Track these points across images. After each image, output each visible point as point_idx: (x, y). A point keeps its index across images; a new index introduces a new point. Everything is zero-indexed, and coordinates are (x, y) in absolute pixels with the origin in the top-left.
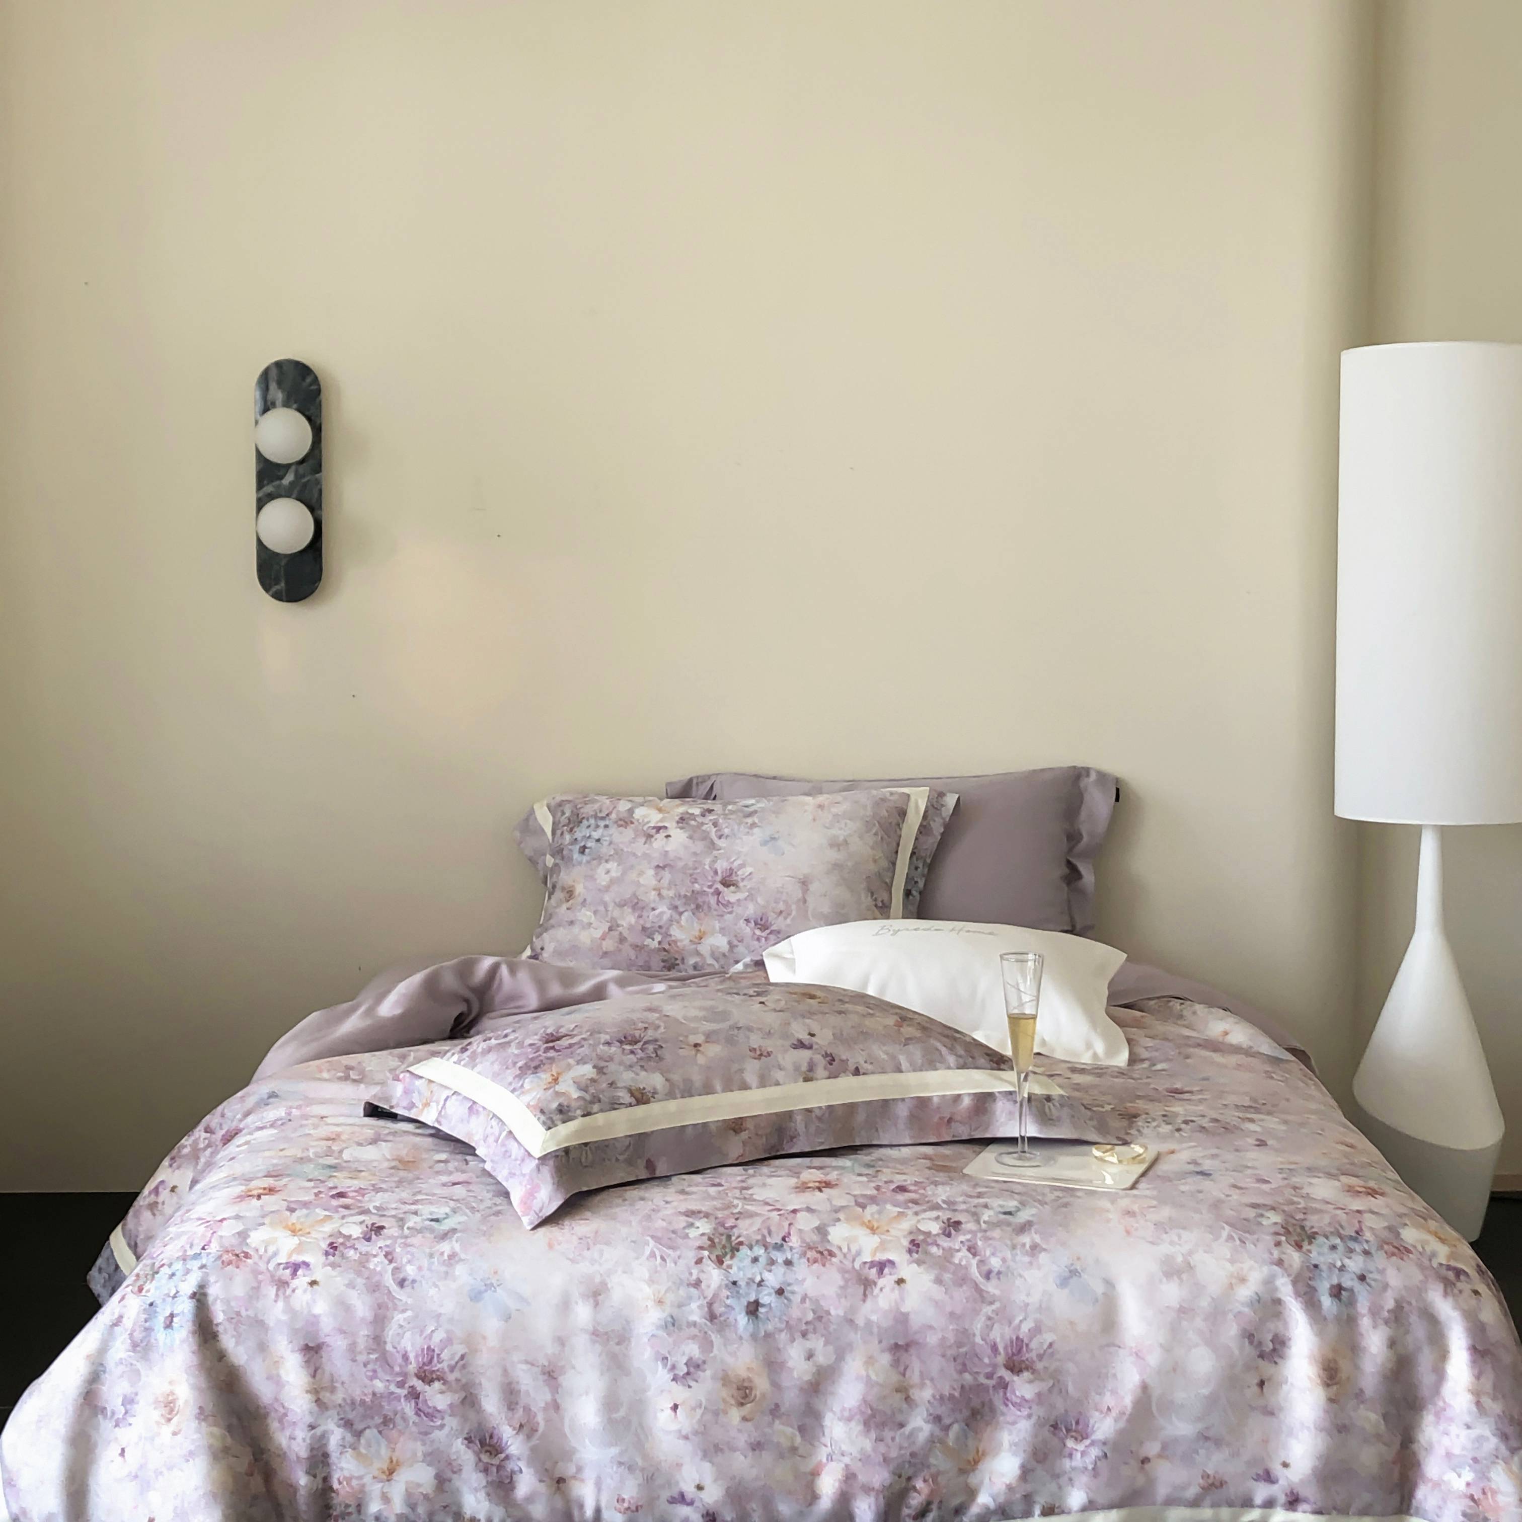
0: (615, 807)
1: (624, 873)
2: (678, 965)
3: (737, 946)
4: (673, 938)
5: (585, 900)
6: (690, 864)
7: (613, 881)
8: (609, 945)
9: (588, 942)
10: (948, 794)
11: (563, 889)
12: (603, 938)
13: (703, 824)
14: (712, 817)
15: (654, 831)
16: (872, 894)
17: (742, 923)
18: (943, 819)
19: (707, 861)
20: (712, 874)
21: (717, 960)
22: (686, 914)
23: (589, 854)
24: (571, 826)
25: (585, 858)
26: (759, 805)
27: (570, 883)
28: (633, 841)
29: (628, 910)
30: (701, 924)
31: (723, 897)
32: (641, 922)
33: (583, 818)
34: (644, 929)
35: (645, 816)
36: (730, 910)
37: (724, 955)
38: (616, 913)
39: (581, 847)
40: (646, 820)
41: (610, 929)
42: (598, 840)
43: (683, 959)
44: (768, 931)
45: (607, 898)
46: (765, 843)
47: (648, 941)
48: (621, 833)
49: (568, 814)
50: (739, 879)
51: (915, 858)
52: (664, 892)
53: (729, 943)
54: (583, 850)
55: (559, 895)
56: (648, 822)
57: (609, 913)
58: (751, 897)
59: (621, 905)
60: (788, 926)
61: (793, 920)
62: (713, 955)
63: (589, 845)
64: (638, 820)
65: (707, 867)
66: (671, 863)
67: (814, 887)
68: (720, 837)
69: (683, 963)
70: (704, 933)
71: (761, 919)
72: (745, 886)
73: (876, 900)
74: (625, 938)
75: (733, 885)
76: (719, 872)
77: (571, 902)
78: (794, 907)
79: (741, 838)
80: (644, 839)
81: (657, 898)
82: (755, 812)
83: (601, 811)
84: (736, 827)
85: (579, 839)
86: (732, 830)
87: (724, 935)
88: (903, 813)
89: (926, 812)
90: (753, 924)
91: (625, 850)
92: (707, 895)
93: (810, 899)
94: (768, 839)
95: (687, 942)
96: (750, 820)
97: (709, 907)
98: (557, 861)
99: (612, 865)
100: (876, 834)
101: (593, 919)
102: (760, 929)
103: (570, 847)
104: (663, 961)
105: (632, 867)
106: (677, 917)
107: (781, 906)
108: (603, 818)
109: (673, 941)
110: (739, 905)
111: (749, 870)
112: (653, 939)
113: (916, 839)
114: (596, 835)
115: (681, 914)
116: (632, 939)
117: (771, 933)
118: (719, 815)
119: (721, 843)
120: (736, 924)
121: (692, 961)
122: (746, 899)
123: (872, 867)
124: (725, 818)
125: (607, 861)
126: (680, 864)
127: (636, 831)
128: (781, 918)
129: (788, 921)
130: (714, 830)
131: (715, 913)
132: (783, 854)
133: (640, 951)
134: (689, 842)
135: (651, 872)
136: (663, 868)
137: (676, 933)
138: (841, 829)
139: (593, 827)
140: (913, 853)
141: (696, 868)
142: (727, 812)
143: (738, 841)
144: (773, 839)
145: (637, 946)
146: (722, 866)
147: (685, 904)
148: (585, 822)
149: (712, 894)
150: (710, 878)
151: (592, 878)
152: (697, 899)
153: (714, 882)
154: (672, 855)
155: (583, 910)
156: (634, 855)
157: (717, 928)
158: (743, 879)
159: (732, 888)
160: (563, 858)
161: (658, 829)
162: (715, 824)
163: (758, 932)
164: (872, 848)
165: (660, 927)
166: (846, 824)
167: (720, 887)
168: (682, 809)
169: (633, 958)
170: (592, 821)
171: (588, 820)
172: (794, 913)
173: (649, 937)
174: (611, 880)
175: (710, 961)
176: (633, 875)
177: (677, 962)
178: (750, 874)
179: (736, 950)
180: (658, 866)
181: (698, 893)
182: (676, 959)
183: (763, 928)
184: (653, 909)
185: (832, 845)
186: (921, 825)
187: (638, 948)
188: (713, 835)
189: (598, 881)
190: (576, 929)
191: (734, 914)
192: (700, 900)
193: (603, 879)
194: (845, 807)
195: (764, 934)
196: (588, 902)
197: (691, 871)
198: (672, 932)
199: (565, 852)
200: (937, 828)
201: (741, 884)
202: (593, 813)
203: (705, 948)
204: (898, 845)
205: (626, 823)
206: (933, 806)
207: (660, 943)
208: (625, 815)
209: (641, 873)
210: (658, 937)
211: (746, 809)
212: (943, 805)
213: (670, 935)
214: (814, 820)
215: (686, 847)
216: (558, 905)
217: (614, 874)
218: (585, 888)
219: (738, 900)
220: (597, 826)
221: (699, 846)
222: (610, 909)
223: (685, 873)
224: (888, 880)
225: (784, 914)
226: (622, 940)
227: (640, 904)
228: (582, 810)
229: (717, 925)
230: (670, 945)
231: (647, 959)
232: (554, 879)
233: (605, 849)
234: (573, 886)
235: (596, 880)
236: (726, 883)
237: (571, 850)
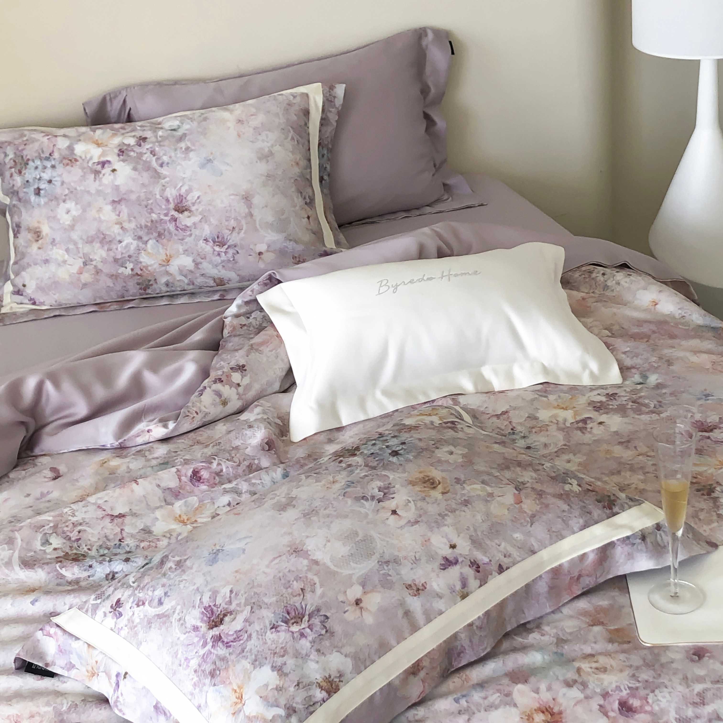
0: (54, 145)
1: (84, 211)
2: (152, 285)
3: (201, 263)
4: (144, 264)
5: (54, 239)
6: (143, 195)
7: (75, 220)
8: (86, 277)
9: (67, 277)
10: (337, 86)
11: (29, 230)
12: (80, 273)
13: (141, 154)
14: (148, 146)
15: (100, 166)
16: (301, 193)
17: (201, 243)
18: (337, 108)
19: (157, 190)
20: (164, 202)
21: (185, 276)
22: (151, 242)
23: (45, 196)
24: (19, 167)
25: (42, 201)
26: (186, 126)
27: (36, 225)
28: (83, 178)
29: (97, 245)
30: (166, 249)
31: (180, 223)
32: (111, 254)
33: (28, 160)
34: (116, 260)
35: (86, 152)
36: (188, 233)
37: (191, 271)
38: (87, 249)
39: (35, 189)
40: (88, 157)
41: (85, 264)
42: (50, 182)
43: (155, 280)
44: (226, 247)
45: (75, 236)
46: (202, 166)
47: (121, 270)
48: (69, 172)
49: (11, 156)
50: (189, 203)
51: (321, 147)
52: (126, 225)
53: (194, 261)
54: (38, 192)
55: (24, 236)
56: (91, 158)
57: (81, 250)
58: (204, 219)
59: (90, 241)
60: (242, 239)
61: (245, 233)
62: (181, 272)
63: (42, 186)
64: (81, 157)
65: (158, 196)
66: (125, 196)
67: (256, 200)
68: (161, 165)
69: (156, 283)
70: (171, 257)
71: (218, 237)
72: (197, 210)
73: (305, 198)
74: (101, 270)
75: (186, 210)
76: (171, 200)
77: (40, 242)
78: (243, 222)
79: (179, 164)
80: (93, 176)
81: (121, 231)
82: (185, 135)
83: (43, 152)
84: (173, 154)
85: (31, 181)
86: (170, 157)
87: (188, 255)
88: (307, 113)
89: (323, 106)
90: (211, 243)
91: (78, 188)
92: (166, 223)
93: (256, 212)
94: (206, 162)
95: (156, 266)
96: (183, 145)
97: (170, 233)
98: (14, 202)
99: (71, 205)
100: (293, 139)
101: (66, 257)
102: (219, 246)
103: (25, 190)
104: (138, 284)
105: (89, 204)
106: (144, 246)
107: (233, 223)
108: (47, 159)
109: (144, 267)
110: (195, 228)
111: (196, 194)
112: (126, 268)
113: (320, 131)
114: (46, 176)
115: (146, 243)
116: (107, 269)
117: (229, 247)
118: (153, 143)
119: (164, 171)
120: (196, 245)
121: (164, 280)
122: (200, 221)
123: (297, 170)
124: (160, 146)
125: (64, 201)
126: (133, 197)
127: (83, 168)
128: (235, 234)
129: (242, 234)
130: (154, 159)
131: (176, 238)
132: (222, 174)
133: (116, 279)
134: (134, 174)
135: (109, 208)
136: (119, 202)
137: (145, 259)
138: (263, 141)
139: (40, 167)
140: (319, 144)
141: (149, 199)
142: (159, 139)
143: (179, 167)
144: (209, 161)
145: (113, 275)
146: (171, 193)
147: (148, 234)
148: (31, 163)
149: (169, 220)
150: (164, 207)
151: (53, 218)
152: (156, 227)
153: (168, 209)
154: (123, 189)
155: (55, 250)
156: (88, 192)
157: (181, 250)
158: (194, 204)
159: (186, 213)
160: (20, 200)
161: (103, 164)
162: (153, 153)
163: (217, 249)
164: (293, 152)
165: (130, 256)
166: (267, 136)
167: (176, 214)
168: (117, 140)
169: (112, 285)
170: (38, 162)
171: (33, 161)
172: (244, 228)
173: (122, 267)
174: (73, 219)
175: (179, 277)
176: (92, 213)
177: (151, 283)
178: (198, 198)
179: (200, 266)
180: (114, 202)
181: (156, 221)
182: (150, 281)
183: (222, 244)
184: (120, 242)
185: (260, 159)
186: (322, 119)
187: (114, 277)
188: (154, 164)
189: (61, 222)
190: (52, 267)
191: (193, 236)
192: (160, 229)
193: (66, 220)
194: (261, 118)
195: (223, 249)
196: (56, 242)
197: (145, 203)
198: (142, 260)
199: (21, 195)
200: (333, 117)
201: (193, 208)
202: (36, 154)
203: (173, 268)
204: (309, 142)
205: (71, 160)
206: (327, 100)
207: (132, 270)
208: (67, 152)
209: (100, 210)
210: (130, 266)
211: (174, 133)
212: (335, 97)
213: (141, 263)
214: (239, 136)
215: (134, 180)
216: (28, 244)
217: (74, 213)
218: (51, 228)
219: (194, 224)
220: (45, 168)
221: (146, 177)
222: (80, 246)
223: (140, 205)
224: (308, 177)
225: (237, 230)
226: (98, 272)
227: (108, 239)
228: (25, 153)
229: (181, 249)
230: (141, 270)
231: (125, 285)
232: (16, 219)
233: (58, 190)
234: (39, 228)
235: (59, 220)
236: (180, 209)
237: (26, 193)
